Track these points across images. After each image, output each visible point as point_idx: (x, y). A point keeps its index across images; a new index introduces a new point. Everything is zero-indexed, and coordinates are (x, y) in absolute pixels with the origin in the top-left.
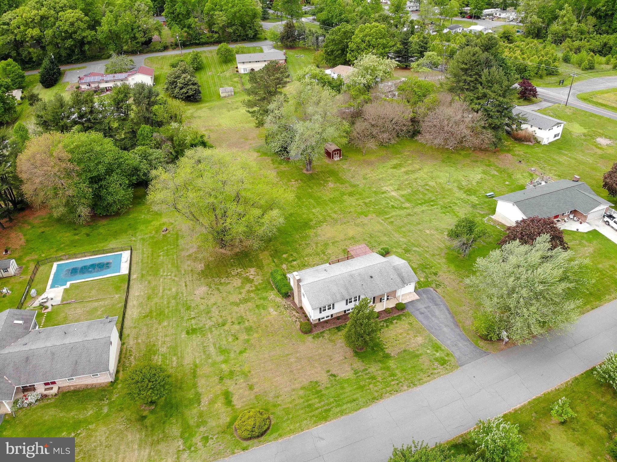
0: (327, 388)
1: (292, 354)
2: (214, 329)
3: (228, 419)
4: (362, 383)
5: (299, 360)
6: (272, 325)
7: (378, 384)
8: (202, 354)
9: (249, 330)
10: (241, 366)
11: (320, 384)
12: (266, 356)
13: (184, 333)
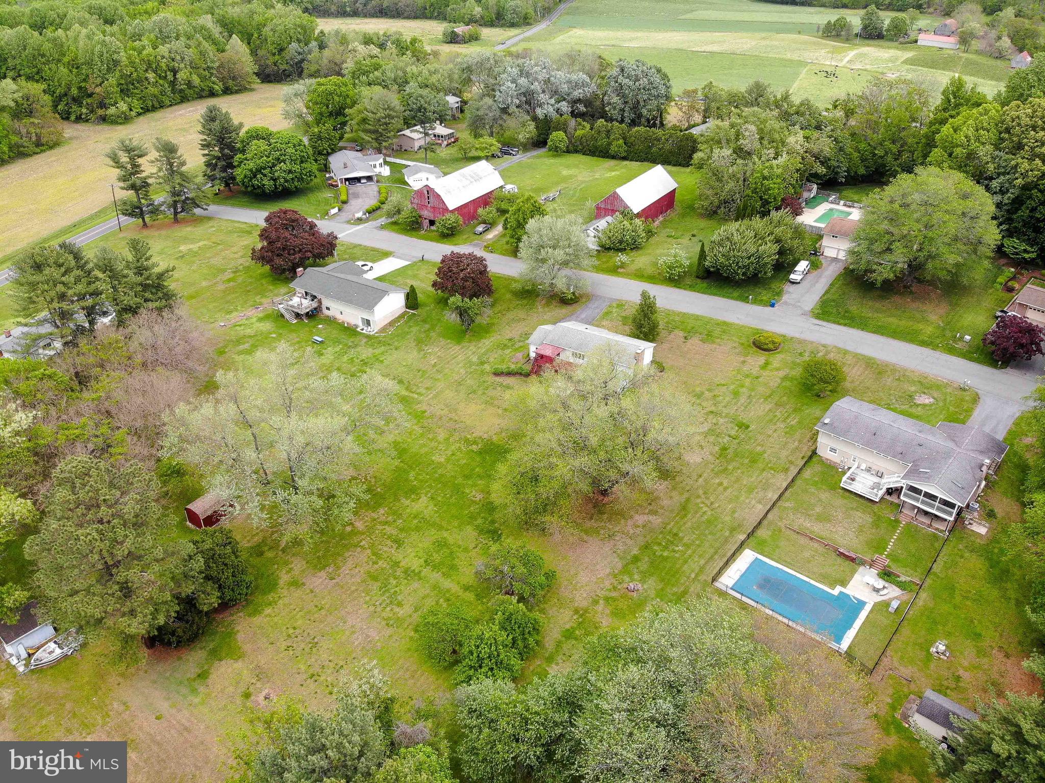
0: (701, 334)
2: (724, 415)
3: (778, 355)
4: (679, 324)
7: (672, 318)
8: (752, 403)
9: (698, 396)
10: (735, 377)
11: (701, 339)
12: (709, 374)
13: (750, 429)
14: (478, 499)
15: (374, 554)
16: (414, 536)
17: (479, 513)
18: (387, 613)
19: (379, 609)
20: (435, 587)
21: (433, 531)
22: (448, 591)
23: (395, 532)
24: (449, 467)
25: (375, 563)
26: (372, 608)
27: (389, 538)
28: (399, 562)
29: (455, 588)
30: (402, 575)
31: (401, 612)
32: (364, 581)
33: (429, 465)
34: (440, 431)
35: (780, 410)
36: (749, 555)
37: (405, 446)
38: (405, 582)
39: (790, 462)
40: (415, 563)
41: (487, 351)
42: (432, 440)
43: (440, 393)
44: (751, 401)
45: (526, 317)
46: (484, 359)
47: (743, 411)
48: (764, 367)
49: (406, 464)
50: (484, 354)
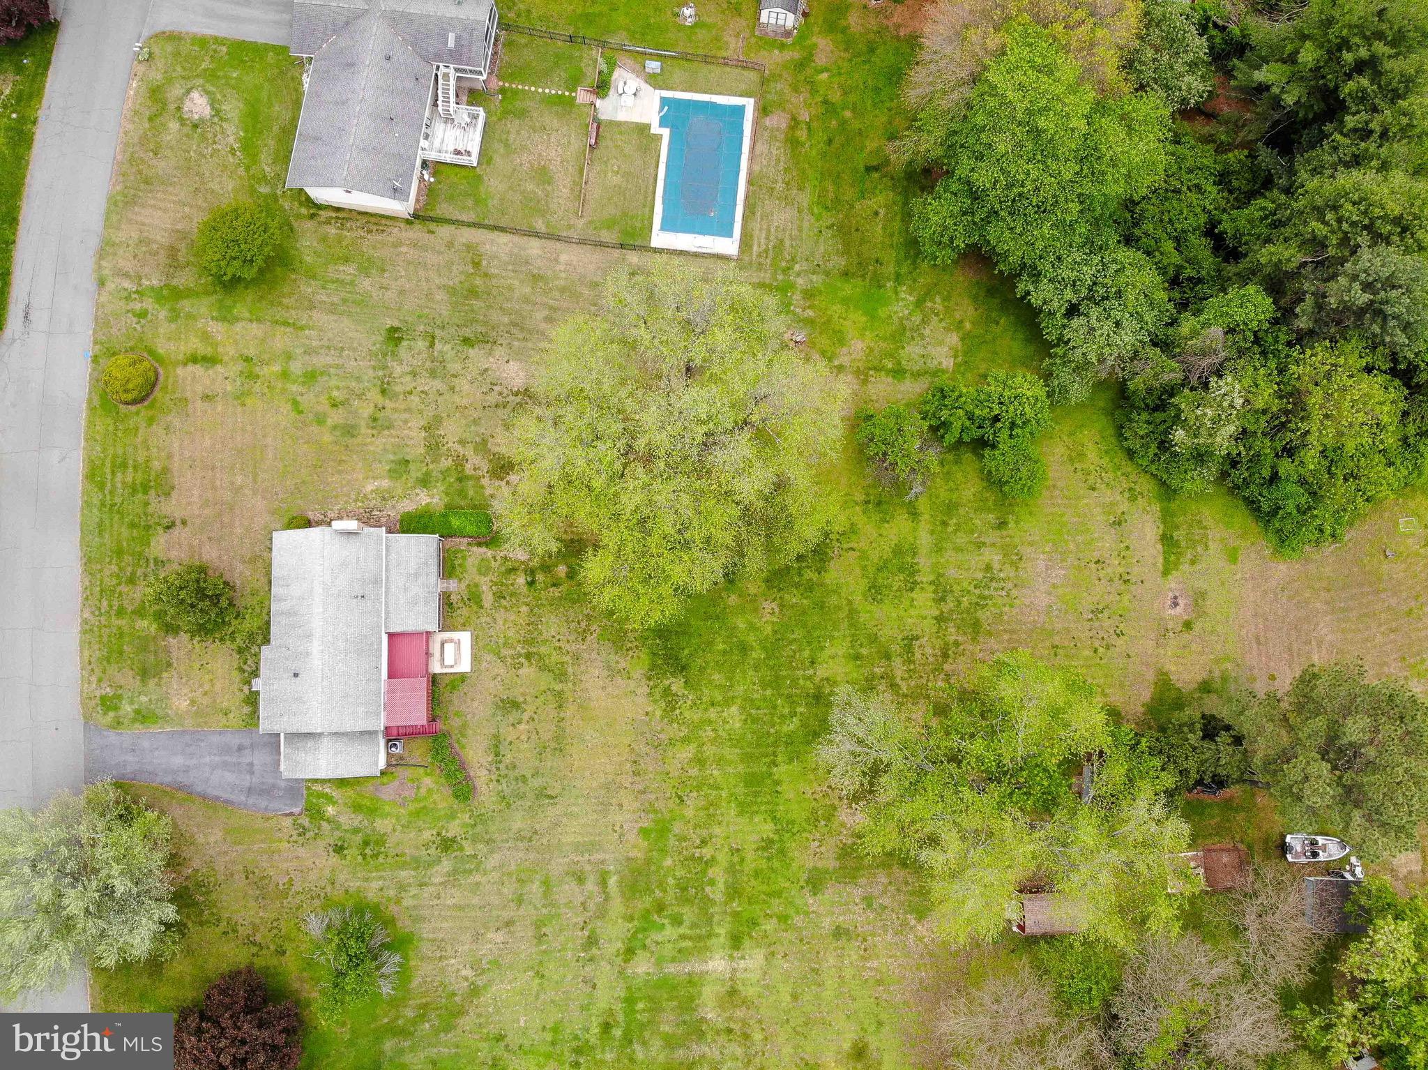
0: (147, 504)
1: (255, 481)
2: (381, 373)
3: (160, 351)
4: (127, 558)
5: (237, 490)
6: (340, 472)
7: (115, 581)
8: (326, 343)
9: (349, 430)
10: (263, 394)
11: (162, 499)
12: (269, 440)
13: (396, 324)
14: (773, 605)
15: (945, 656)
16: (886, 633)
17: (797, 585)
18: (1008, 572)
19: (1010, 585)
20: (938, 549)
21: (863, 617)
22: (932, 532)
23: (897, 662)
24: (740, 689)
25: (957, 644)
26: (1014, 592)
27: (910, 662)
28: (936, 618)
29: (924, 526)
30: (950, 598)
31: (995, 558)
32: (990, 634)
33: (755, 720)
34: (674, 767)
35: (324, 298)
36: (660, 239)
37: (741, 790)
38: (956, 588)
39: (450, 245)
40: (923, 599)
41: (403, 866)
42: (700, 762)
43: (578, 848)
44: (322, 347)
45: (236, 877)
46: (432, 851)
47: (354, 350)
48: (209, 361)
49: (775, 754)
50: (416, 863)
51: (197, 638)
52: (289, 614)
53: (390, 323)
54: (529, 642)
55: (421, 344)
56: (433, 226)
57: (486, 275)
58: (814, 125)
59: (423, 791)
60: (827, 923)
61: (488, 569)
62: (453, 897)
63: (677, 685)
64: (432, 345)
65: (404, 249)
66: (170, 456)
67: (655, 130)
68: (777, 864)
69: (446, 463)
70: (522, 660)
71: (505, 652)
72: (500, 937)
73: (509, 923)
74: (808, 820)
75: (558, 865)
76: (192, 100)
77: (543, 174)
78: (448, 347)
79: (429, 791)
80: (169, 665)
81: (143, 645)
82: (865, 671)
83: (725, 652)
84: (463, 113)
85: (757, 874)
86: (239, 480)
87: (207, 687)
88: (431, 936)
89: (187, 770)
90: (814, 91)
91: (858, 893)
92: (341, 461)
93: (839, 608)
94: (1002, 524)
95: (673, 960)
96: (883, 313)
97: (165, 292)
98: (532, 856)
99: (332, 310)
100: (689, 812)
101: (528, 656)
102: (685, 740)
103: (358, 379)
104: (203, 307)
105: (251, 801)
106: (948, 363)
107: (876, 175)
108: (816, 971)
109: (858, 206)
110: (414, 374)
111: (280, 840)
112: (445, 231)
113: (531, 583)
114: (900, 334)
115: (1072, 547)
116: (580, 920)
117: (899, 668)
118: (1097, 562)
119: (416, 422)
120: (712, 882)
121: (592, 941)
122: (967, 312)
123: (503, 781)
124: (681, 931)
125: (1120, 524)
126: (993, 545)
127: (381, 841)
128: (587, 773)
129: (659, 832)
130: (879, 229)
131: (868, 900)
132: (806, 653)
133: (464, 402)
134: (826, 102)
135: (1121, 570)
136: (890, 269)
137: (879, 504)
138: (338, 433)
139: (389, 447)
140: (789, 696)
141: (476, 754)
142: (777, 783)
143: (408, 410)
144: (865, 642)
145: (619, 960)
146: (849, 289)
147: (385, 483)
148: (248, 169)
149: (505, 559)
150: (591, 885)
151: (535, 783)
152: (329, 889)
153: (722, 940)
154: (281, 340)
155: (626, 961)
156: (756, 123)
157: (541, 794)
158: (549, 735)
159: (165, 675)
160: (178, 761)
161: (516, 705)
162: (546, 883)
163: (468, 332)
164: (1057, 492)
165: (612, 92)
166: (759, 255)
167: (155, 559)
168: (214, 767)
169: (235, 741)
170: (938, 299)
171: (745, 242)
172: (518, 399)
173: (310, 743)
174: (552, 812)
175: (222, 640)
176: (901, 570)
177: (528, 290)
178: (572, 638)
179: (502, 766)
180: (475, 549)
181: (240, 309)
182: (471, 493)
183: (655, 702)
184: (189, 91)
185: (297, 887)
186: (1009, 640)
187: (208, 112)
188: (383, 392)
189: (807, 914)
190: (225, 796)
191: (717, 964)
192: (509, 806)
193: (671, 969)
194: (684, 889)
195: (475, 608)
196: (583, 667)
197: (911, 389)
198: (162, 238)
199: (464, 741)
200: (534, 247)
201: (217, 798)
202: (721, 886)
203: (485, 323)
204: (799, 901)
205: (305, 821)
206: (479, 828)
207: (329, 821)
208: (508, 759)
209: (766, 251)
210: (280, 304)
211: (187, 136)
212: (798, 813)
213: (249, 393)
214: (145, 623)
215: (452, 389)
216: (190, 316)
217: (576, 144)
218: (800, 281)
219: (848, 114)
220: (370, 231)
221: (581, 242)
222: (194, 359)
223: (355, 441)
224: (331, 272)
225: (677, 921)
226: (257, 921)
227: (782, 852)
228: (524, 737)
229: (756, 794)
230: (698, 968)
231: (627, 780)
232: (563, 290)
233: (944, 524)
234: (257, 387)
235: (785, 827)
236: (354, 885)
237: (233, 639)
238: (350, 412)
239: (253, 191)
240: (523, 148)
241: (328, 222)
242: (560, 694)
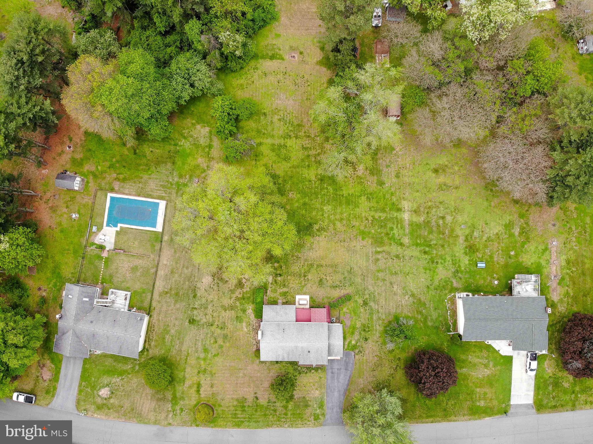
0: (249, 406)
1: (242, 369)
2: (205, 326)
3: (195, 403)
4: (267, 412)
5: (245, 375)
6: (240, 340)
7: (275, 417)
8: (193, 346)
9: (225, 337)
10: (211, 367)
11: (247, 401)
12: (228, 364)
13: (188, 321)
14: (290, 193)
15: (309, 136)
16: (301, 156)
17: (284, 185)
18: (281, 113)
19: (285, 113)
20: (273, 136)
21: (295, 163)
22: (267, 138)
24: (318, 206)
25: (305, 132)
26: (288, 112)
27: (310, 148)
28: (296, 139)
29: (265, 141)
30: (290, 134)
31: (276, 117)
32: (302, 121)
33: (328, 201)
34: (343, 229)
35: (177, 346)
36: (159, 228)
37: (351, 207)
38: (286, 131)
39: (159, 302)
40: (290, 143)
41: (372, 318)
42: (341, 220)
43: (367, 261)
44: (195, 347)
45: (375, 374)
46: (367, 308)
47: (196, 335)
48: (199, 386)
49: (340, 195)
50: (371, 314)
51: (295, 388)
52: (288, 355)
53: (187, 323)
54: (300, 276)
55: (195, 312)
56: (152, 308)
57: (171, 289)
58: (118, 172)
59: (347, 311)
60: (394, 180)
61: (275, 289)
62: (382, 301)
63: (316, 227)
64: (196, 308)
65: (160, 318)
66: (232, 399)
67: (118, 229)
68: (375, 196)
69: (238, 304)
70: (306, 278)
71: (303, 284)
72: (395, 287)
73: (391, 284)
74: (361, 185)
75: (372, 267)
76: (102, 394)
77: (134, 269)
78: (196, 303)
79: (348, 309)
80: (304, 397)
81: (297, 406)
82: (313, 164)
83: (306, 211)
84: (111, 297)
85: (377, 202)
86: (241, 375)
87: (312, 385)
88: (395, 309)
89: (339, 391)
90: (105, 172)
91: (385, 170)
92: (236, 339)
93: (292, 172)
94: (265, 114)
95: (404, 230)
96: (188, 151)
97: (174, 402)
98: (369, 275)
99: (182, 343)
100: (357, 224)
101: (305, 276)
102: (334, 224)
103: (207, 334)
104: (179, 388)
105: (350, 369)
106: (207, 129)
107: (137, 151)
108: (410, 184)
109: (148, 158)
110: (206, 315)
111: (363, 359)
112: (154, 304)
113: (280, 275)
114: (197, 146)
115: (273, 91)
116: (391, 260)
117: (312, 152)
118: (279, 83)
119: (223, 313)
120: (380, 217)
121: (397, 257)
122: (188, 121)
123: (345, 285)
124: (395, 227)
125: (266, 74)
126: (272, 117)
127: (364, 325)
128: (344, 257)
129: (363, 234)
130: (157, 151)
131: (388, 166)
132: (307, 183)
133: (216, 297)
134: (109, 168)
135: (282, 75)
136: (172, 148)
137: (256, 156)
138: (226, 341)
139: (231, 323)
140: (321, 189)
141: (337, 294)
142: (349, 194)
143: (219, 317)
144: (303, 163)
145: (404, 248)
146: (179, 163)
147: (244, 324)
148: (129, 374)
149: (272, 284)
150: (380, 256)
151: (346, 274)
152: (379, 343)
153: (398, 214)
154: (192, 361)
155: (404, 246)
156: (117, 192)
157: (350, 272)
158: (331, 269)
159: (307, 399)
160: (336, 394)
161: (321, 280)
162: (378, 271)
163: (192, 295)
164: (254, 95)
165: (103, 244)
166: (166, 193)
167: (268, 403)
168: (338, 382)
169: (330, 374)
170: (184, 131)
171: (161, 198)
172: (216, 279)
173: (331, 347)
174: (356, 269)
175: (296, 380)
176: (279, 150)
177: (176, 275)
178: (299, 262)
179: (341, 285)
180: (268, 294)
181: (181, 375)
182: (249, 295)
183: (321, 234)
184: (99, 396)
185: (378, 353)
186: (304, 115)
187: (107, 389)
188: (212, 325)
189: (391, 187)
190: (348, 377)
191: (406, 216)
192: (354, 283)
193: (407, 231)
194: (382, 226)
195: (288, 294)
196: (309, 258)
197: (216, 142)
198: (154, 404)
199: (332, 298)
200: (161, 273)
201: (349, 381)
202: (381, 214)
203: (188, 290)
204: (387, 189)
205: (357, 351)
206: (360, 293)
207: (357, 343)
208: (338, 283)
209: (165, 191)
210: (179, 361)
211: (116, 396)
212: (358, 188)
213: (211, 372)
214: (290, 406)
215: (212, 301)
216: (183, 393)
217: (123, 257)
218: (176, 179)
219: (114, 160)
220: (154, 330)
221: (159, 256)
222: (198, 391)
223: (229, 334)
224: (168, 343)
225: (392, 229)
226: (389, 367)
227: (371, 194)
228: (331, 278)
229: (352, 202)
230: (407, 222)
231: (346, 244)
232: (177, 263)
233: (264, 134)
234: (209, 369)
235: (363, 192)
236: (378, 334)
237: (296, 376)
238: (219, 337)
239: (138, 372)
240: (124, 276)
241: (150, 345)
242: (317, 266)
